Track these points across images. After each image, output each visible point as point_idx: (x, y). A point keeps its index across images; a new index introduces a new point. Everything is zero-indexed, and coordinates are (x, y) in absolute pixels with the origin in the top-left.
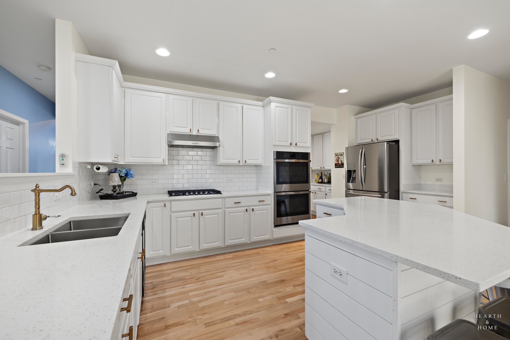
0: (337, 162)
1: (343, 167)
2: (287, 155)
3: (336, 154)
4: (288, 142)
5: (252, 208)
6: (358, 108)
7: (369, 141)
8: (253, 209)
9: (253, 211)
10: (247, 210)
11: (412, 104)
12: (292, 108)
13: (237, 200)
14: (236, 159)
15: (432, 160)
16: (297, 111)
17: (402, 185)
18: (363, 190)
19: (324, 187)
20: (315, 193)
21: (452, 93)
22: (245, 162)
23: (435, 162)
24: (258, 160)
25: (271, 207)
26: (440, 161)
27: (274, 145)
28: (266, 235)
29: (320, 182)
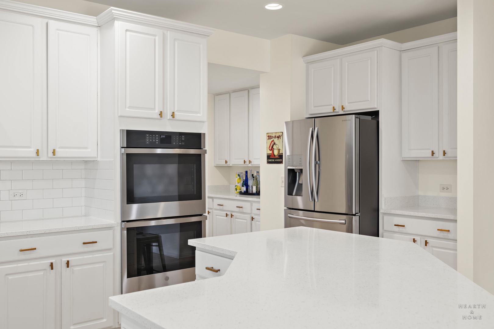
0: (271, 152)
1: (281, 162)
2: (152, 139)
3: (270, 135)
4: (154, 109)
5: (65, 260)
6: (310, 42)
7: (328, 110)
8: (68, 263)
9: (68, 267)
10: (52, 265)
11: (402, 43)
12: (164, 34)
13: (27, 243)
14: (29, 147)
15: (433, 152)
16: (176, 43)
17: (383, 199)
18: (314, 211)
19: (249, 204)
20: (232, 216)
21: (456, 30)
22: (54, 152)
23: (436, 155)
24: (86, 148)
25: (114, 255)
26: (444, 153)
27: (121, 117)
28: (102, 318)
29: (243, 192)
